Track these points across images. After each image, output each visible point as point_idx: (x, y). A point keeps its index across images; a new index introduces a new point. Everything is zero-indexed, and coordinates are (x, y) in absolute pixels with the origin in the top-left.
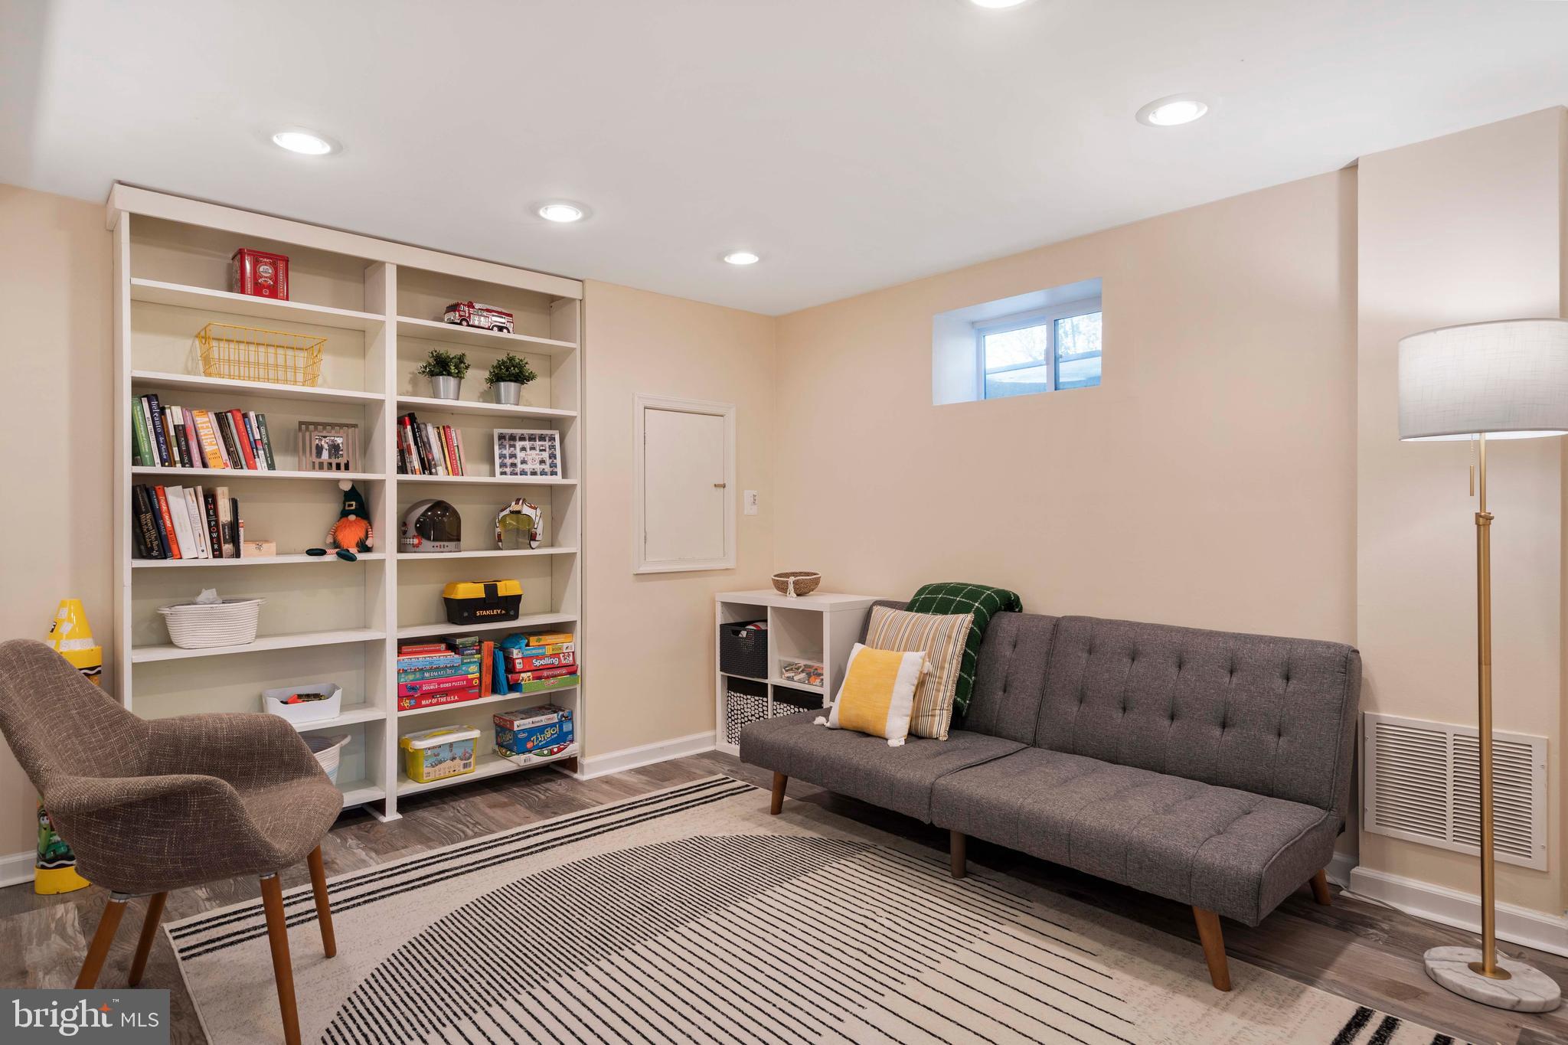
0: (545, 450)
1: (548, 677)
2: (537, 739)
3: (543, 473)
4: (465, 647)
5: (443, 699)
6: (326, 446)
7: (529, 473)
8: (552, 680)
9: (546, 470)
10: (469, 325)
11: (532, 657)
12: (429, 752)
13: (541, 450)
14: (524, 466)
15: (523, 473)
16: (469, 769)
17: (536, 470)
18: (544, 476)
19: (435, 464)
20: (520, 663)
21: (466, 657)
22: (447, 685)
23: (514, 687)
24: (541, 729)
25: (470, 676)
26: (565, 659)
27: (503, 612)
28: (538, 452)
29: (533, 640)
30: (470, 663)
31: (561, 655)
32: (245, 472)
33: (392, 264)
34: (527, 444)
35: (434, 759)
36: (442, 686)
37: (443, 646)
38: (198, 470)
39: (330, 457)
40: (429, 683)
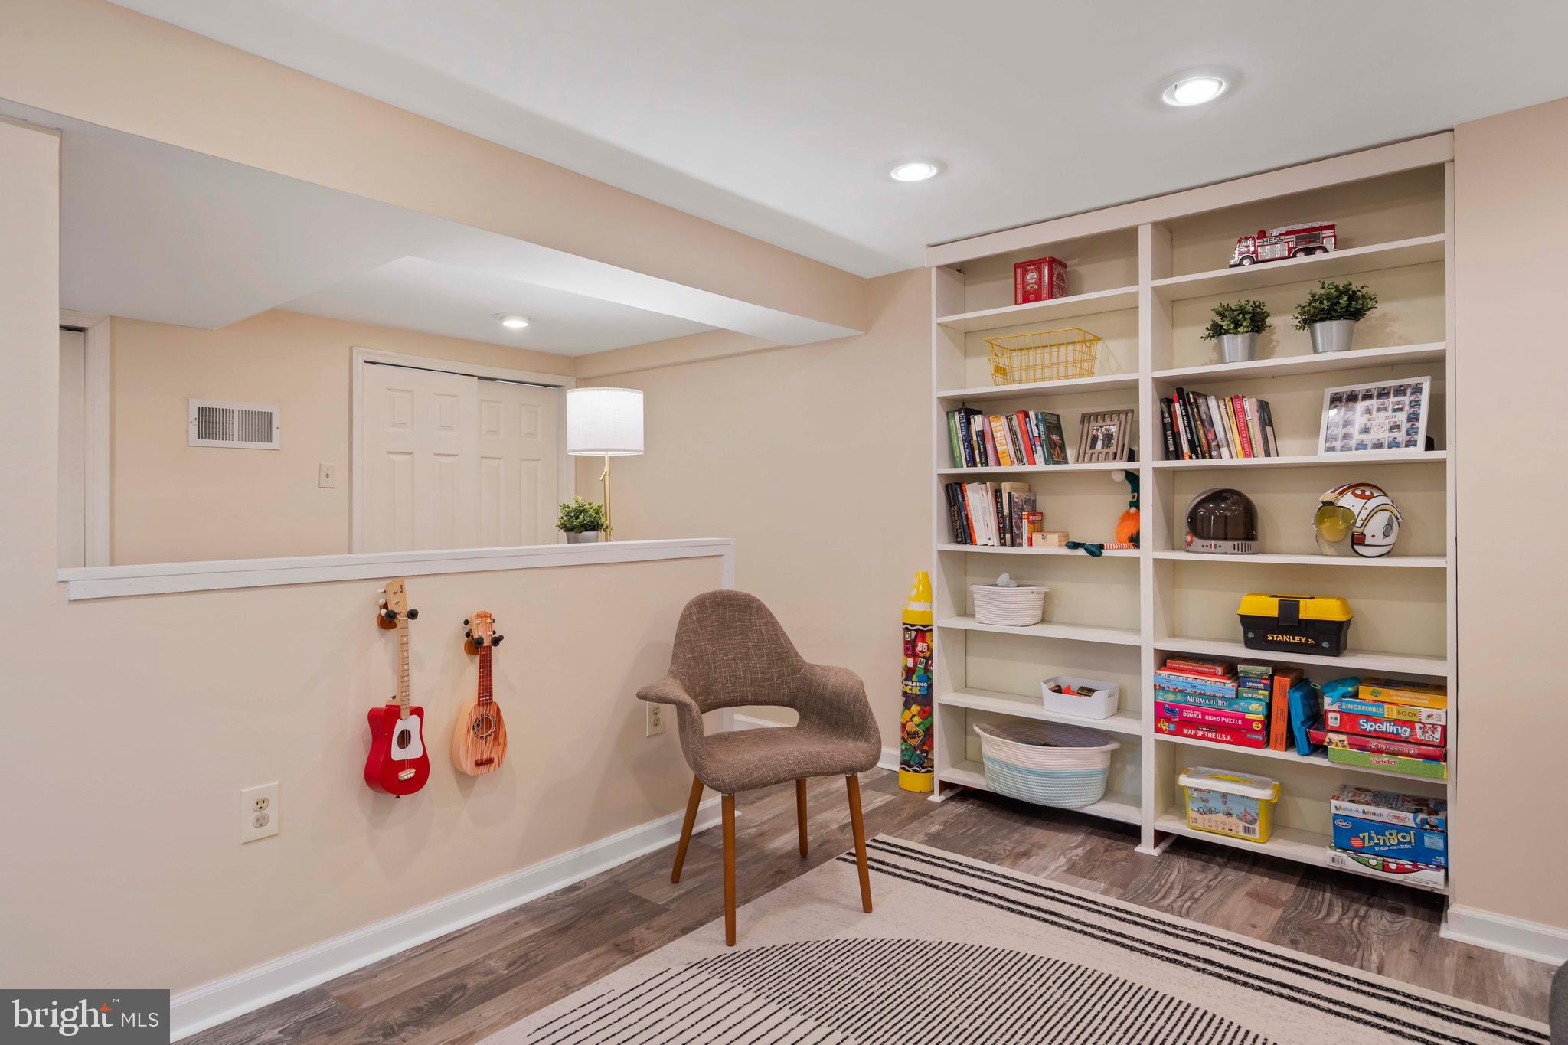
0: (1401, 410)
1: (1379, 751)
2: (1371, 839)
3: (1394, 444)
4: (1248, 677)
5: (1212, 735)
6: (1101, 437)
7: (1370, 446)
8: (1385, 758)
9: (1399, 440)
10: (1254, 262)
11: (1360, 715)
12: (1195, 794)
13: (1395, 410)
14: (1364, 437)
15: (1362, 446)
16: (1253, 836)
17: (1382, 441)
18: (1394, 449)
19: (1218, 445)
20: (1336, 719)
21: (1247, 690)
22: (1214, 718)
23: (1319, 748)
24: (1381, 828)
25: (1248, 716)
26: (1424, 732)
27: (1311, 641)
28: (1390, 413)
29: (1365, 691)
30: (1252, 699)
31: (1418, 726)
32: (1027, 468)
33: (1145, 224)
34: (1374, 403)
35: (1202, 804)
36: (1207, 717)
37: (1219, 670)
38: (992, 469)
39: (1103, 448)
40: (1191, 709)
